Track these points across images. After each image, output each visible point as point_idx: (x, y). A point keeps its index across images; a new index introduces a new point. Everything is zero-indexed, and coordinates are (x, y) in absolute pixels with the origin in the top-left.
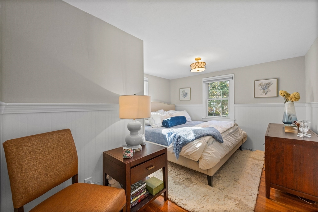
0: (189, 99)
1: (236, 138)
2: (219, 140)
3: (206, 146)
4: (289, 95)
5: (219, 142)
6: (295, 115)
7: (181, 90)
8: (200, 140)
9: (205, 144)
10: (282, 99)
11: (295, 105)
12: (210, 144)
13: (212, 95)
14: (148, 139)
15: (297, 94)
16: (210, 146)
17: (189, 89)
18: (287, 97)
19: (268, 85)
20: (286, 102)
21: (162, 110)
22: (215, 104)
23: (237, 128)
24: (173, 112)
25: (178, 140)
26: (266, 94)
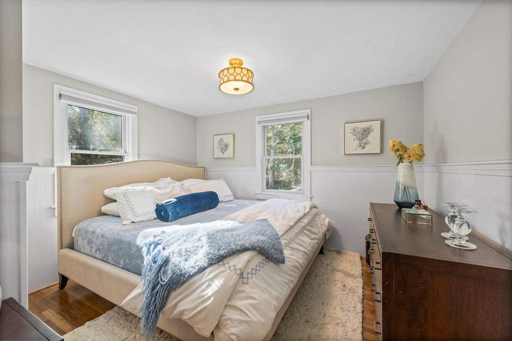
0: (232, 156)
1: (313, 236)
2: (275, 259)
3: (236, 285)
4: (405, 149)
5: (275, 263)
6: (415, 188)
7: (217, 138)
8: (222, 269)
9: (235, 278)
10: (393, 157)
11: (414, 168)
12: (250, 276)
13: (279, 153)
14: (105, 256)
15: (419, 148)
16: (247, 283)
17: (232, 135)
18: (401, 153)
19: (366, 132)
20: (400, 164)
21: (169, 179)
22: (284, 166)
23: (316, 214)
24: (193, 183)
25: (161, 269)
26: (363, 148)
